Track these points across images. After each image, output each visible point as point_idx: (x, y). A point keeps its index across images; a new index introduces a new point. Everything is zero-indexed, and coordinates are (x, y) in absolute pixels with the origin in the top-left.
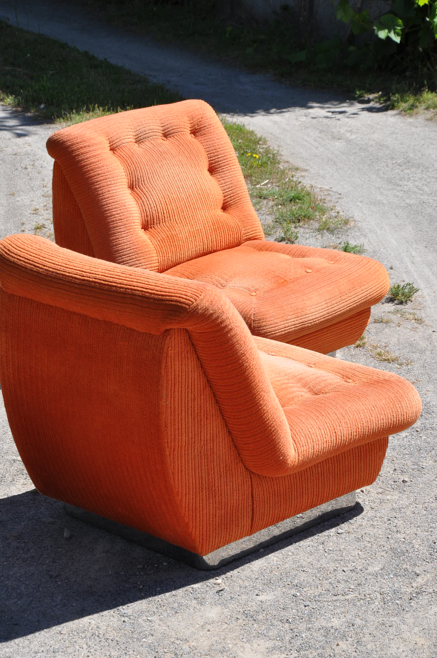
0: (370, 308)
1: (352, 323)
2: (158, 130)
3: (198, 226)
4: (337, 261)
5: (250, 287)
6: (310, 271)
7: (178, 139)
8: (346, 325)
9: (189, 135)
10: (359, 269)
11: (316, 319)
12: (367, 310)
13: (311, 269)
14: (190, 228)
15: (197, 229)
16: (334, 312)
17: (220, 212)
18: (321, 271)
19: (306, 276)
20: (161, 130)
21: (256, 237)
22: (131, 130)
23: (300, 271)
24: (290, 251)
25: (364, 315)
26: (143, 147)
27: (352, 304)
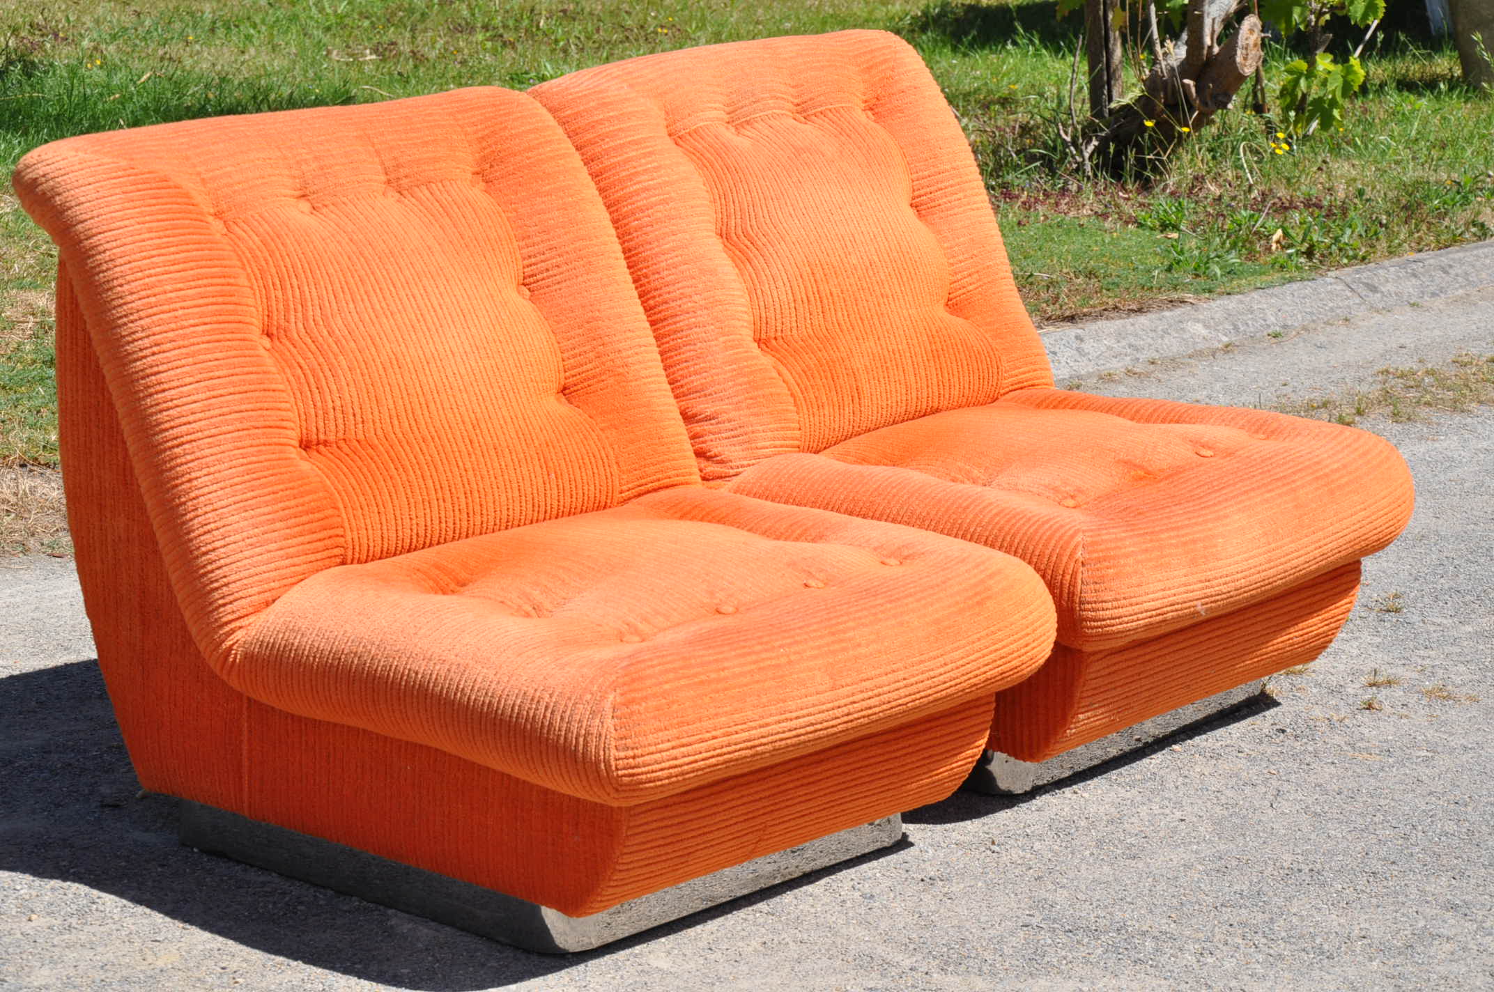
0: (1359, 562)
1: (1317, 598)
2: (786, 93)
3: (894, 342)
4: (1273, 432)
5: (1058, 483)
6: (1209, 453)
7: (835, 119)
8: (1301, 604)
9: (860, 112)
10: (1338, 452)
11: (1239, 576)
12: (1351, 568)
13: (1210, 448)
14: (872, 344)
15: (890, 349)
16: (1283, 560)
17: (941, 312)
18: (1239, 453)
19: (1201, 465)
20: (792, 96)
21: (1036, 382)
22: (718, 89)
23: (1185, 453)
24: (1137, 411)
25: (1344, 579)
26: (749, 134)
27: (1328, 540)
